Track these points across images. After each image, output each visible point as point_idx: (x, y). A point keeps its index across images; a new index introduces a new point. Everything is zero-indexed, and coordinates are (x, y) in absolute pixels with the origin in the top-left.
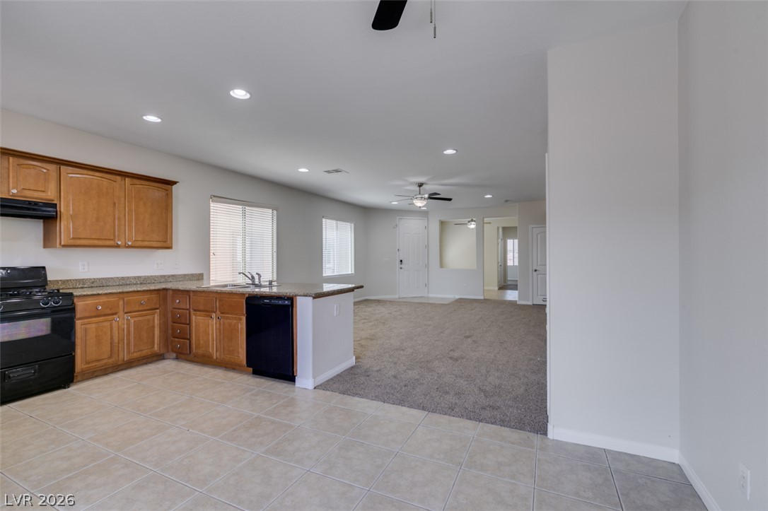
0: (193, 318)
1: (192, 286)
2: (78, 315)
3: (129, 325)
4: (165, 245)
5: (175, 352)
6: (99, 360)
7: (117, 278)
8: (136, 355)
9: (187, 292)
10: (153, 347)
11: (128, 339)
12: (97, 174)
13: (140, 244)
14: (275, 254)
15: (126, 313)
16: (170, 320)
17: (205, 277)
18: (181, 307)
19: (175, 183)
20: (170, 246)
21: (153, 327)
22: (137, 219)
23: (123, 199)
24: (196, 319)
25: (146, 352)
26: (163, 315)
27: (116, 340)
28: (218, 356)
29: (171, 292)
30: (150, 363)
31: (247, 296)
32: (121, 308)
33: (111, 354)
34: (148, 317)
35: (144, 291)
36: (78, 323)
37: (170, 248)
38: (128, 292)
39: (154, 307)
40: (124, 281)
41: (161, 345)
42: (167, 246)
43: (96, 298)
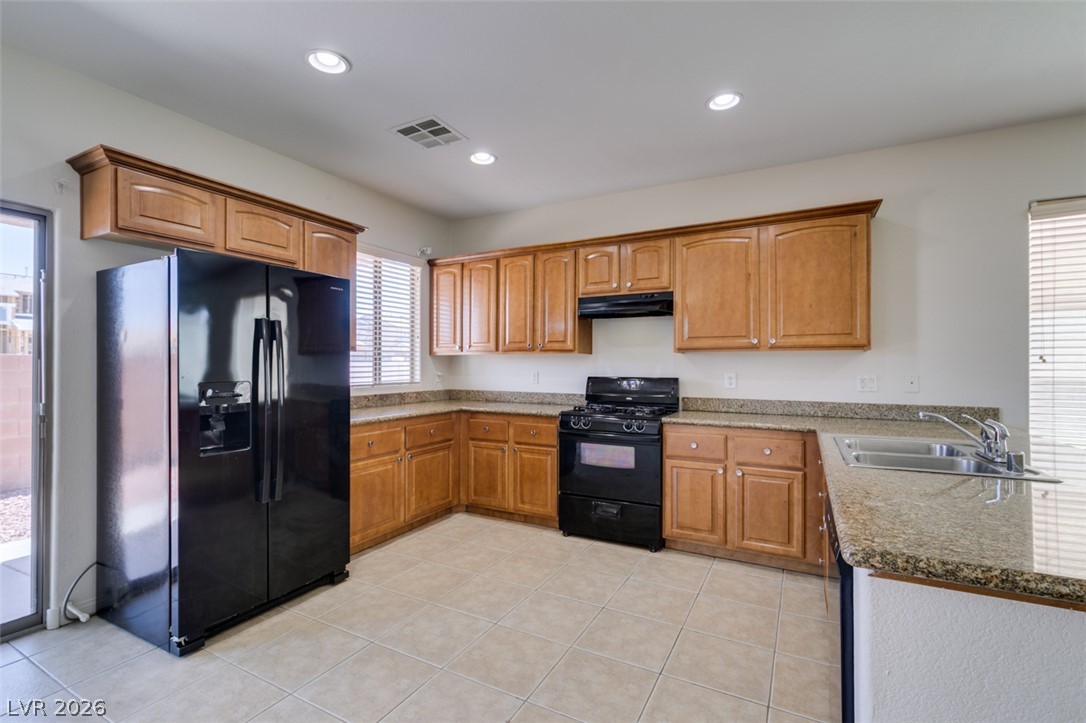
2: (667, 451)
3: (742, 486)
4: (849, 340)
6: (696, 530)
7: (780, 402)
8: (756, 545)
10: (789, 541)
11: (742, 513)
13: (795, 341)
15: (739, 464)
20: (865, 342)
21: (790, 503)
22: (789, 297)
23: (762, 265)
25: (775, 547)
26: (815, 485)
27: (721, 506)
30: (791, 571)
33: (713, 526)
34: (779, 481)
35: (769, 429)
36: (668, 463)
37: (865, 346)
38: (739, 428)
39: (790, 464)
41: (809, 545)
42: (855, 342)
43: (693, 428)
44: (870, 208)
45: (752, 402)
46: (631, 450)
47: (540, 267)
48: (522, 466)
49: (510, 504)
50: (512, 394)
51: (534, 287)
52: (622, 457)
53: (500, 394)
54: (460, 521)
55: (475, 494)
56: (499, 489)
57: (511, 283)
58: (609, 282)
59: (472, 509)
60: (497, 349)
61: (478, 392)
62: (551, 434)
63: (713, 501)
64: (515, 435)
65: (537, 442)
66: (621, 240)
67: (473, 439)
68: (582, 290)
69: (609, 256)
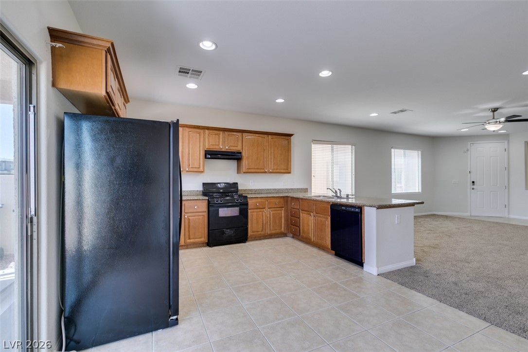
0: (301, 214)
1: (300, 195)
2: (249, 207)
3: (270, 215)
4: (287, 171)
5: (292, 234)
6: (257, 232)
7: (266, 189)
8: (273, 232)
9: (298, 199)
10: (281, 229)
11: (270, 223)
12: (257, 135)
13: (275, 171)
14: (354, 176)
15: (269, 208)
16: (289, 214)
17: (309, 190)
18: (295, 207)
19: (292, 135)
21: (281, 217)
22: (274, 157)
23: (268, 147)
24: (303, 216)
25: (278, 231)
26: (286, 211)
27: (264, 222)
28: (314, 240)
29: (290, 199)
30: (280, 237)
31: (331, 203)
32: (267, 205)
33: (262, 229)
34: (279, 212)
35: (277, 197)
36: (249, 211)
37: (289, 173)
38: (270, 197)
39: (282, 206)
40: (268, 191)
41: (285, 228)
44: (290, 135)
45: (258, 190)
46: (238, 208)
47: (186, 134)
48: (189, 222)
49: (182, 241)
58: (219, 145)
62: (202, 207)
63: (263, 221)
65: (198, 211)
66: (224, 130)
68: (207, 147)
69: (219, 135)
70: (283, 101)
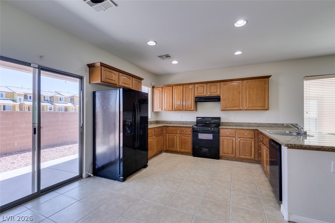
2: (221, 135)
3: (240, 143)
4: (264, 108)
6: (228, 154)
7: (246, 123)
8: (243, 157)
10: (251, 155)
11: (240, 149)
12: (233, 82)
13: (251, 108)
15: (239, 138)
18: (260, 139)
19: (270, 76)
20: (267, 108)
21: (251, 146)
22: (249, 98)
23: (243, 90)
24: (262, 147)
25: (248, 157)
26: (257, 142)
27: (234, 148)
29: (259, 132)
31: (270, 138)
32: (237, 135)
33: (232, 153)
34: (249, 141)
35: (246, 129)
36: (221, 138)
38: (239, 129)
39: (251, 137)
41: (256, 156)
42: (265, 109)
43: (227, 129)
44: (269, 77)
45: (239, 123)
46: (212, 135)
47: (184, 89)
48: (182, 140)
49: (178, 150)
50: (175, 122)
51: (183, 94)
52: (209, 137)
53: (171, 122)
54: (164, 154)
55: (169, 147)
56: (175, 146)
57: (176, 93)
58: (204, 93)
59: (167, 151)
60: (172, 110)
61: (165, 121)
62: (190, 131)
63: (232, 147)
64: (180, 132)
65: (186, 133)
66: (207, 83)
67: (167, 133)
68: (196, 95)
69: (203, 87)
70: (241, 53)
